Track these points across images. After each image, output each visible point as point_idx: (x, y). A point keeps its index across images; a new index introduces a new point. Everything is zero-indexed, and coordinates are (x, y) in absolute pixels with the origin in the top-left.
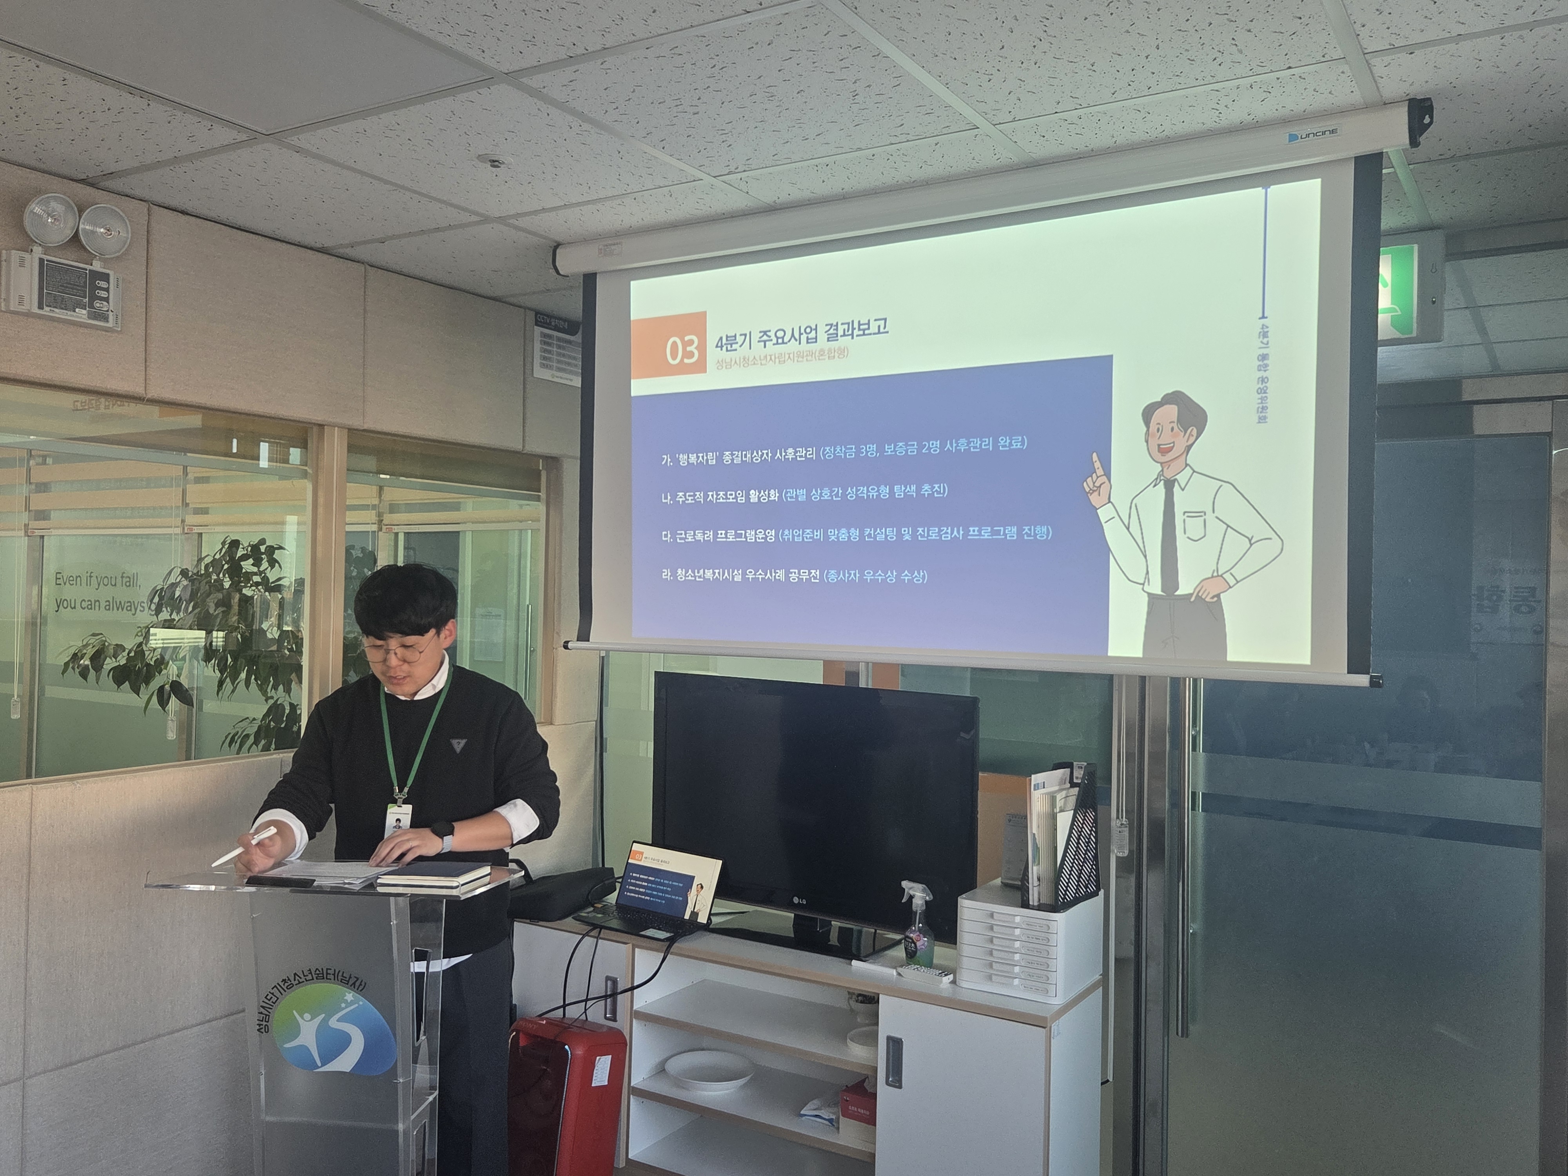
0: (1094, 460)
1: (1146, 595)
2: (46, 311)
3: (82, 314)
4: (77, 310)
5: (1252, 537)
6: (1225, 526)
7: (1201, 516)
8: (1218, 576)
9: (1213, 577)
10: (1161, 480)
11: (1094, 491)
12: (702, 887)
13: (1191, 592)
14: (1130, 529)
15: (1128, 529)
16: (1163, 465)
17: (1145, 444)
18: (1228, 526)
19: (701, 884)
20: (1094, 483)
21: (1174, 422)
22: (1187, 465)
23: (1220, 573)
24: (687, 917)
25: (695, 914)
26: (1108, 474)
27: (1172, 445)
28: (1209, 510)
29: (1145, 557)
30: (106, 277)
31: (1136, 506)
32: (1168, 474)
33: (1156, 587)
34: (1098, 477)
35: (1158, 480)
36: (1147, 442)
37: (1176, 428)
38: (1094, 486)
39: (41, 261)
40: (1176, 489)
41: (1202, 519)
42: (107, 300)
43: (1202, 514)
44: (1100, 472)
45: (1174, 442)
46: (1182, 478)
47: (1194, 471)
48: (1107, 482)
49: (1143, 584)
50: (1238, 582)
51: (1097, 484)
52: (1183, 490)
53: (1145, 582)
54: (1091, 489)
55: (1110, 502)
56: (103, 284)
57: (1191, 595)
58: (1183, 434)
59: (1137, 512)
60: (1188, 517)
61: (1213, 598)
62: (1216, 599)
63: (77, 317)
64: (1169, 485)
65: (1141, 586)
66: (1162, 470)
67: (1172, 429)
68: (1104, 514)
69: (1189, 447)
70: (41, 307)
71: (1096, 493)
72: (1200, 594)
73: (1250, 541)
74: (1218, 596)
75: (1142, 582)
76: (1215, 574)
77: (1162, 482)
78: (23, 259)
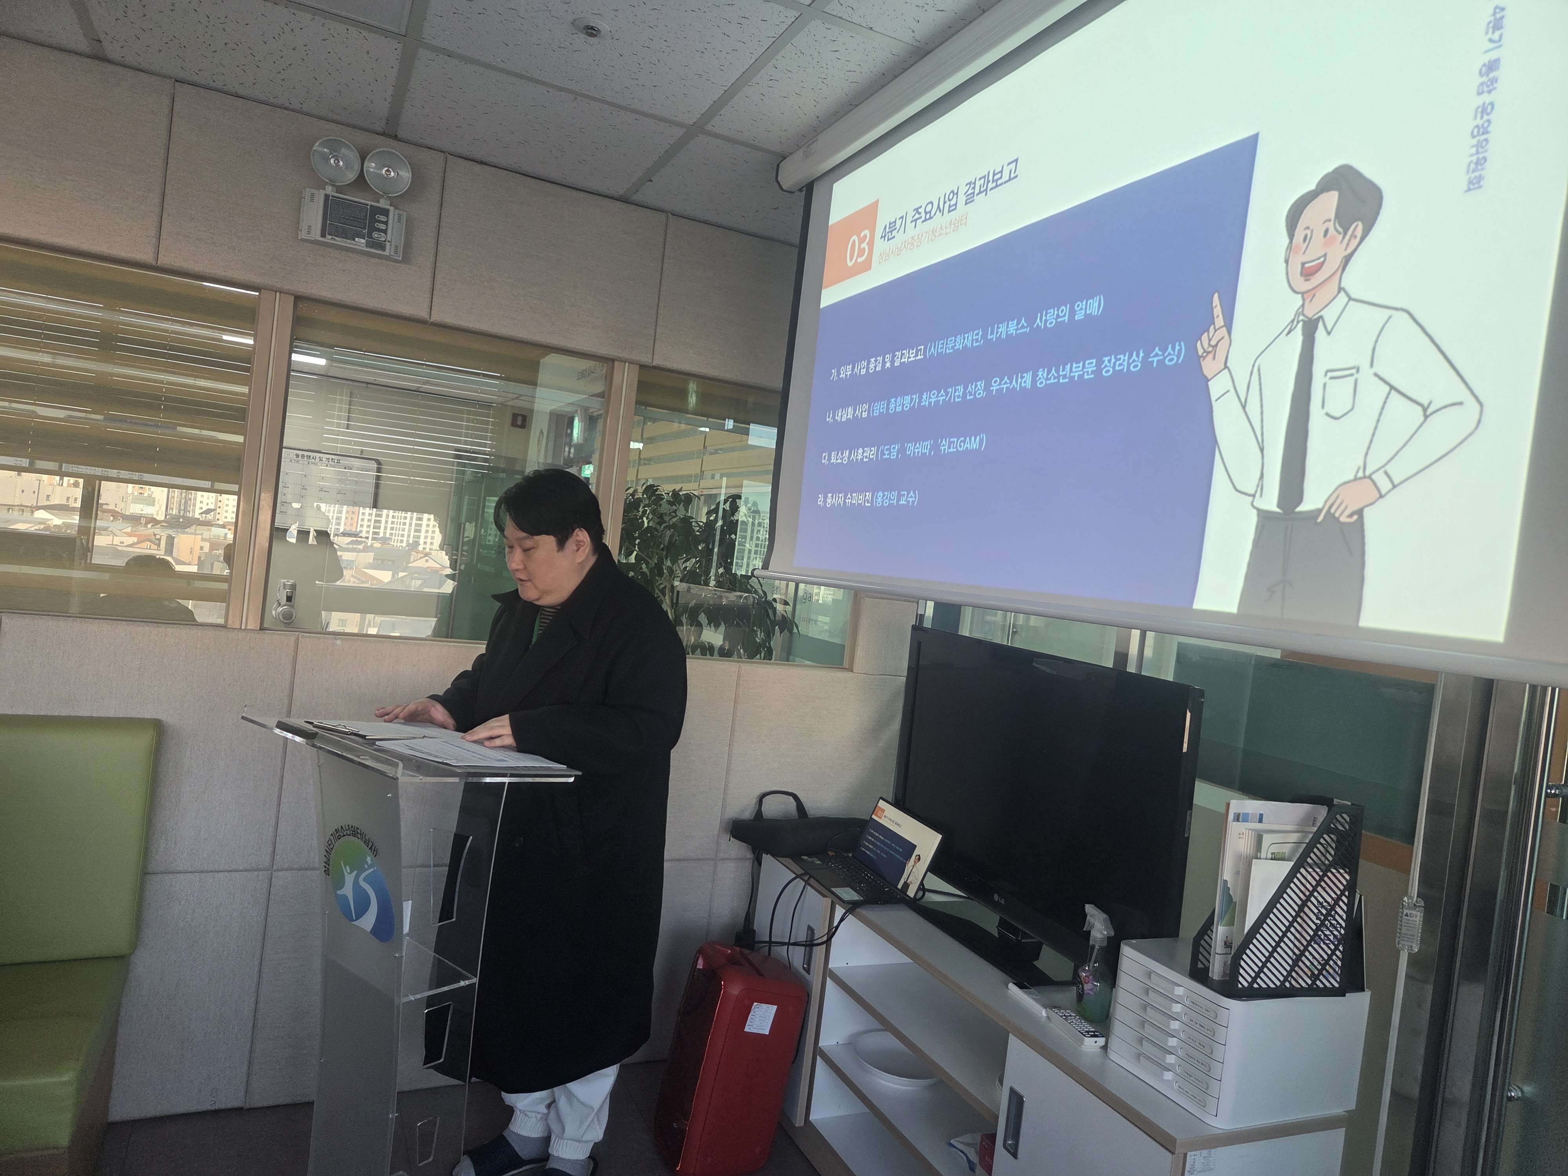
0: (1214, 305)
1: (1255, 512)
2: (328, 239)
3: (361, 243)
4: (356, 239)
5: (1430, 404)
6: (1387, 388)
7: (1352, 375)
8: (1364, 477)
9: (1356, 479)
10: (1298, 322)
11: (1209, 353)
12: (919, 859)
13: (1320, 506)
14: (1247, 409)
15: (1244, 407)
16: (1305, 295)
17: (1284, 265)
18: (1392, 388)
19: (919, 855)
20: (1210, 340)
21: (1329, 220)
22: (1340, 289)
23: (1367, 473)
24: (900, 887)
25: (906, 886)
26: (1229, 325)
27: (1322, 259)
28: (1365, 364)
29: (1262, 450)
31: (1259, 370)
32: (1310, 312)
33: (1270, 502)
34: (1216, 331)
35: (1295, 323)
36: (1287, 262)
37: (1332, 231)
38: (1210, 345)
39: (327, 196)
40: (1320, 333)
41: (1353, 378)
42: (385, 231)
43: (1354, 371)
44: (1220, 321)
45: (1325, 255)
46: (1330, 315)
47: (1350, 299)
48: (1227, 336)
49: (1254, 496)
50: (1394, 487)
51: (1213, 343)
52: (1329, 333)
53: (1256, 491)
54: (1205, 351)
55: (1226, 367)
56: (383, 218)
57: (1320, 511)
58: (1341, 237)
59: (1260, 379)
60: (1331, 378)
61: (1351, 516)
62: (1355, 517)
63: (356, 245)
64: (1310, 328)
65: (1251, 499)
66: (1303, 305)
67: (1326, 232)
68: (1216, 387)
69: (1347, 259)
70: (323, 235)
71: (1211, 356)
72: (1332, 511)
73: (1425, 410)
74: (1360, 513)
75: (1252, 492)
76: (1360, 474)
77: (1301, 324)
78: (313, 195)
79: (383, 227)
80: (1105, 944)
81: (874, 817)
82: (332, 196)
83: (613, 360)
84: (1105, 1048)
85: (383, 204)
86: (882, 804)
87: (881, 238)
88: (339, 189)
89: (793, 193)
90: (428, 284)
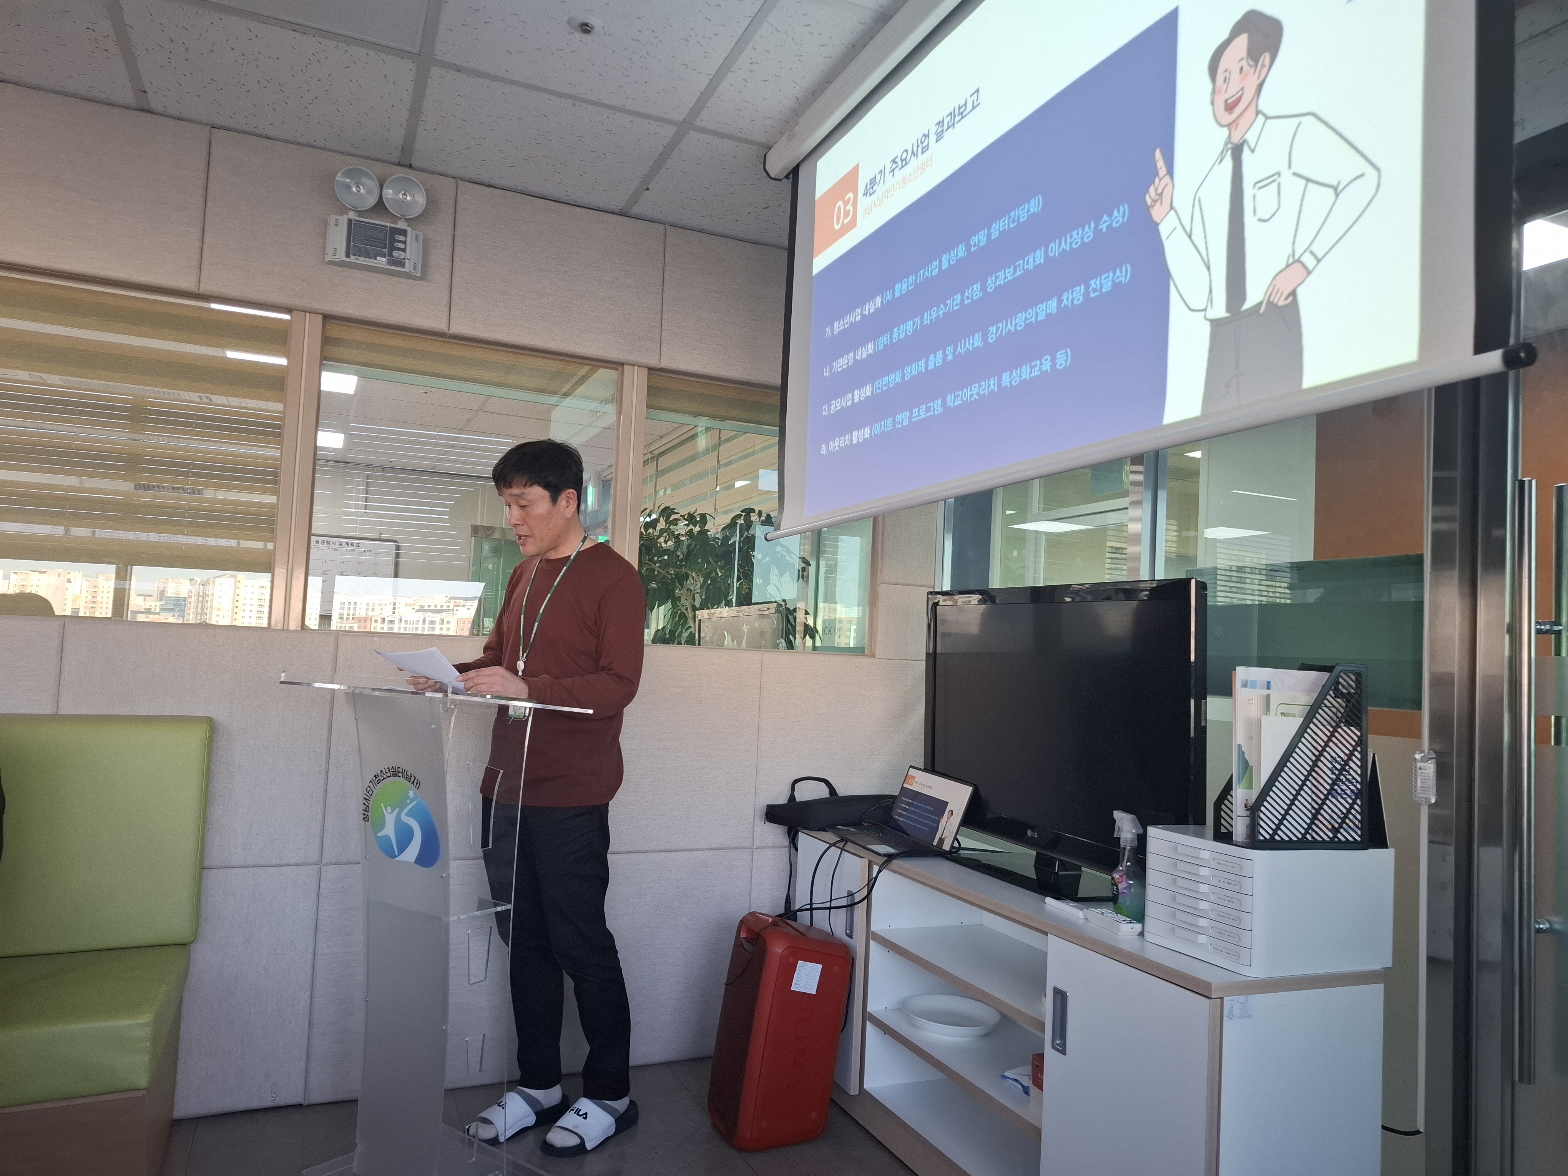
0: (1157, 159)
1: (1208, 323)
2: (352, 259)
3: (382, 261)
4: (378, 258)
5: (1339, 183)
6: (1304, 182)
7: (1274, 181)
8: (1294, 262)
9: (1288, 266)
10: (1227, 151)
11: (1156, 201)
12: (952, 814)
13: (1260, 299)
14: (1193, 237)
15: (1190, 236)
16: (1231, 127)
17: (1210, 107)
18: (1308, 180)
19: (952, 811)
20: (1156, 190)
21: (1242, 59)
22: (1258, 113)
23: (1297, 257)
24: (935, 843)
25: (942, 841)
26: (1170, 172)
27: (1240, 93)
28: (1283, 167)
29: (1208, 268)
30: (404, 233)
31: (1199, 201)
32: (1236, 139)
33: (1219, 311)
34: (1160, 180)
35: (1224, 152)
36: (1212, 103)
37: (1246, 67)
38: (1157, 194)
39: (350, 221)
40: (1246, 154)
41: (1275, 185)
42: (404, 250)
43: (1276, 177)
44: (1163, 171)
45: (1242, 89)
46: (1251, 137)
47: (1267, 118)
48: (1170, 182)
49: (1205, 310)
50: (1319, 261)
51: (1159, 191)
52: (1253, 151)
53: (1207, 305)
54: (1153, 201)
55: (1172, 208)
56: (402, 238)
57: (1260, 304)
58: (1253, 69)
59: (1201, 209)
60: (1260, 188)
61: (1286, 298)
62: (1290, 298)
63: (378, 264)
64: (1237, 151)
65: (1203, 313)
66: (1230, 136)
67: (1241, 69)
68: (1164, 229)
69: (1260, 86)
70: (348, 256)
71: (1158, 203)
72: (1271, 299)
73: (1335, 188)
74: (1293, 293)
75: (1203, 307)
76: (1291, 261)
77: (1229, 152)
78: (337, 220)
79: (401, 246)
80: (1136, 844)
81: (905, 785)
82: (355, 220)
83: (623, 364)
84: (1142, 934)
85: (401, 225)
86: (912, 772)
87: (864, 195)
88: (360, 213)
89: (780, 180)
90: (446, 300)
